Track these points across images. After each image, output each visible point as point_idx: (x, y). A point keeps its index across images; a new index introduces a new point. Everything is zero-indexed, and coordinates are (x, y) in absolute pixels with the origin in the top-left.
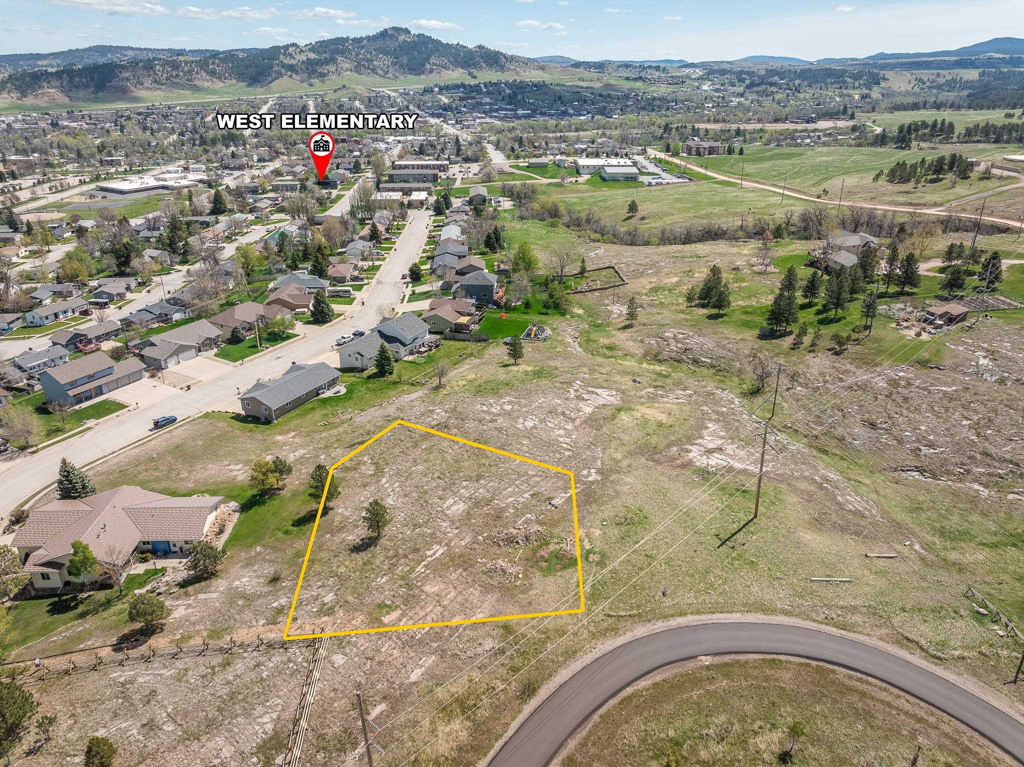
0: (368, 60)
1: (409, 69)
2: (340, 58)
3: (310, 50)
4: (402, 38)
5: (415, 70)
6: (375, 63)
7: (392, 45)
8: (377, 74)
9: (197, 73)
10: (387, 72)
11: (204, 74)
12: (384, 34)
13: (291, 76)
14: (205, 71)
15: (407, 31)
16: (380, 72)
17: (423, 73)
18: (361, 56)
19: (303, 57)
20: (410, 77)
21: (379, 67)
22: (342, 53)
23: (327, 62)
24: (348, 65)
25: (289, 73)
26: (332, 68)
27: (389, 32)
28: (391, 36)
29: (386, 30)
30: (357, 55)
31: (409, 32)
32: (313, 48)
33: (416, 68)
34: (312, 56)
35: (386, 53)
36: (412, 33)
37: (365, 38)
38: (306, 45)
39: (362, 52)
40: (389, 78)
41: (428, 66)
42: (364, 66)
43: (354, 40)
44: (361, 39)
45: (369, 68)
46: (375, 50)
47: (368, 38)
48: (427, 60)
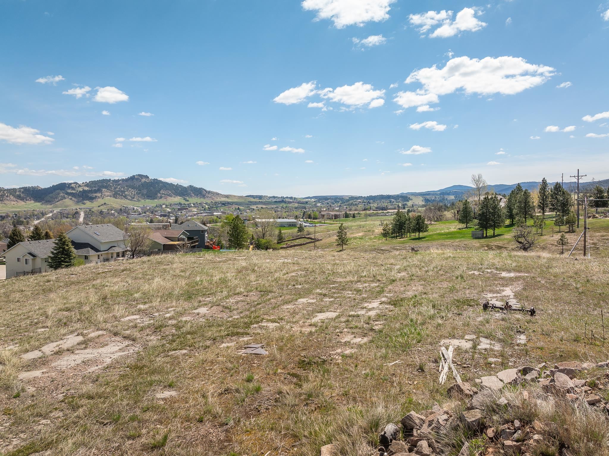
0: (122, 191)
1: (147, 196)
2: (103, 190)
3: (85, 186)
4: (143, 180)
5: (151, 197)
6: (126, 193)
7: (137, 184)
8: (127, 199)
9: (7, 196)
10: (134, 198)
11: (12, 197)
12: (133, 178)
13: (71, 199)
14: (13, 195)
15: (147, 177)
16: (129, 197)
17: (156, 198)
18: (118, 189)
19: (81, 189)
20: (147, 200)
21: (129, 195)
22: (106, 187)
23: (96, 192)
24: (109, 194)
25: (70, 197)
26: (99, 195)
27: (136, 177)
28: (137, 179)
29: (134, 176)
30: (115, 188)
31: (148, 177)
32: (87, 185)
33: (152, 196)
34: (86, 188)
35: (133, 187)
36: (150, 178)
37: (121, 180)
38: (83, 183)
39: (119, 187)
40: (135, 201)
41: (159, 195)
42: (119, 194)
43: (115, 181)
44: (119, 180)
45: (122, 195)
46: (126, 186)
47: (123, 180)
48: (159, 191)
